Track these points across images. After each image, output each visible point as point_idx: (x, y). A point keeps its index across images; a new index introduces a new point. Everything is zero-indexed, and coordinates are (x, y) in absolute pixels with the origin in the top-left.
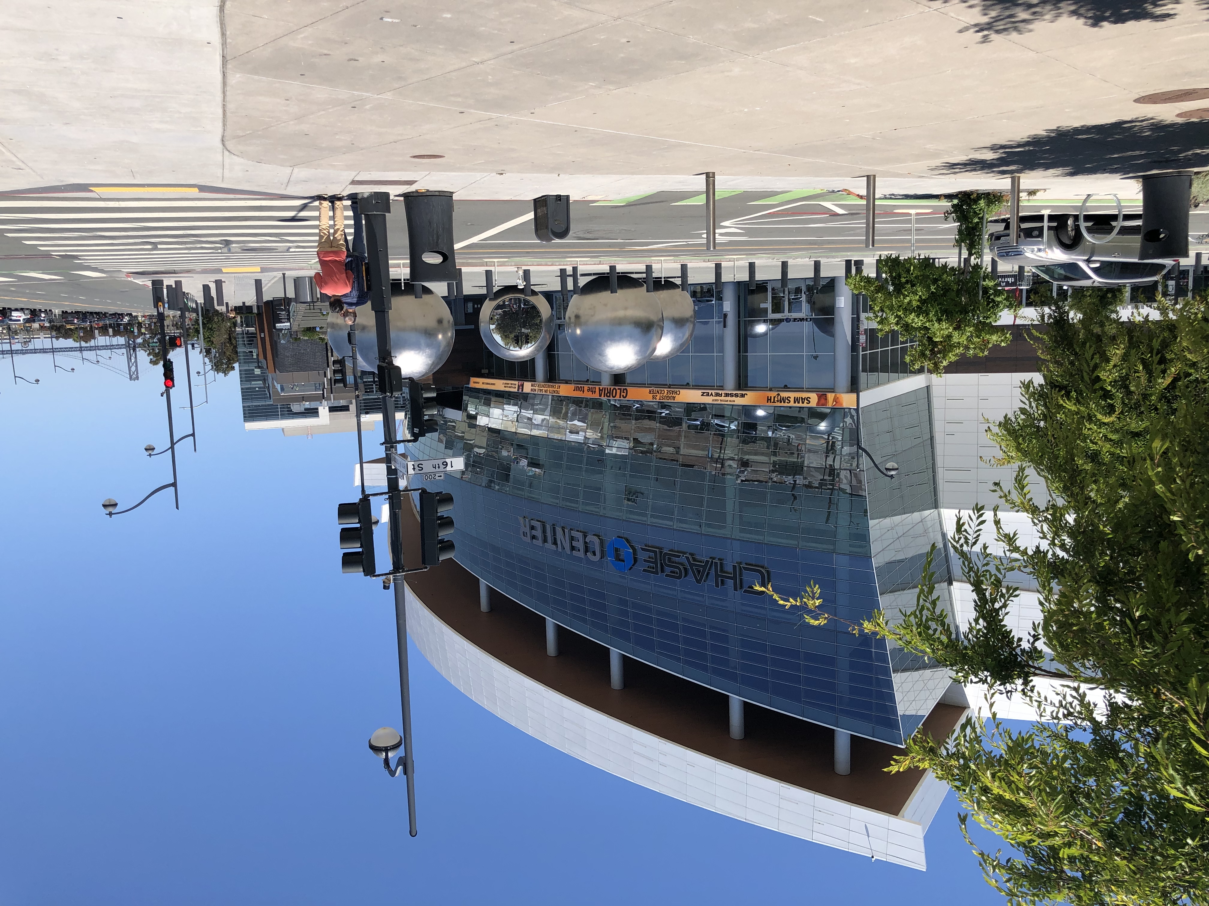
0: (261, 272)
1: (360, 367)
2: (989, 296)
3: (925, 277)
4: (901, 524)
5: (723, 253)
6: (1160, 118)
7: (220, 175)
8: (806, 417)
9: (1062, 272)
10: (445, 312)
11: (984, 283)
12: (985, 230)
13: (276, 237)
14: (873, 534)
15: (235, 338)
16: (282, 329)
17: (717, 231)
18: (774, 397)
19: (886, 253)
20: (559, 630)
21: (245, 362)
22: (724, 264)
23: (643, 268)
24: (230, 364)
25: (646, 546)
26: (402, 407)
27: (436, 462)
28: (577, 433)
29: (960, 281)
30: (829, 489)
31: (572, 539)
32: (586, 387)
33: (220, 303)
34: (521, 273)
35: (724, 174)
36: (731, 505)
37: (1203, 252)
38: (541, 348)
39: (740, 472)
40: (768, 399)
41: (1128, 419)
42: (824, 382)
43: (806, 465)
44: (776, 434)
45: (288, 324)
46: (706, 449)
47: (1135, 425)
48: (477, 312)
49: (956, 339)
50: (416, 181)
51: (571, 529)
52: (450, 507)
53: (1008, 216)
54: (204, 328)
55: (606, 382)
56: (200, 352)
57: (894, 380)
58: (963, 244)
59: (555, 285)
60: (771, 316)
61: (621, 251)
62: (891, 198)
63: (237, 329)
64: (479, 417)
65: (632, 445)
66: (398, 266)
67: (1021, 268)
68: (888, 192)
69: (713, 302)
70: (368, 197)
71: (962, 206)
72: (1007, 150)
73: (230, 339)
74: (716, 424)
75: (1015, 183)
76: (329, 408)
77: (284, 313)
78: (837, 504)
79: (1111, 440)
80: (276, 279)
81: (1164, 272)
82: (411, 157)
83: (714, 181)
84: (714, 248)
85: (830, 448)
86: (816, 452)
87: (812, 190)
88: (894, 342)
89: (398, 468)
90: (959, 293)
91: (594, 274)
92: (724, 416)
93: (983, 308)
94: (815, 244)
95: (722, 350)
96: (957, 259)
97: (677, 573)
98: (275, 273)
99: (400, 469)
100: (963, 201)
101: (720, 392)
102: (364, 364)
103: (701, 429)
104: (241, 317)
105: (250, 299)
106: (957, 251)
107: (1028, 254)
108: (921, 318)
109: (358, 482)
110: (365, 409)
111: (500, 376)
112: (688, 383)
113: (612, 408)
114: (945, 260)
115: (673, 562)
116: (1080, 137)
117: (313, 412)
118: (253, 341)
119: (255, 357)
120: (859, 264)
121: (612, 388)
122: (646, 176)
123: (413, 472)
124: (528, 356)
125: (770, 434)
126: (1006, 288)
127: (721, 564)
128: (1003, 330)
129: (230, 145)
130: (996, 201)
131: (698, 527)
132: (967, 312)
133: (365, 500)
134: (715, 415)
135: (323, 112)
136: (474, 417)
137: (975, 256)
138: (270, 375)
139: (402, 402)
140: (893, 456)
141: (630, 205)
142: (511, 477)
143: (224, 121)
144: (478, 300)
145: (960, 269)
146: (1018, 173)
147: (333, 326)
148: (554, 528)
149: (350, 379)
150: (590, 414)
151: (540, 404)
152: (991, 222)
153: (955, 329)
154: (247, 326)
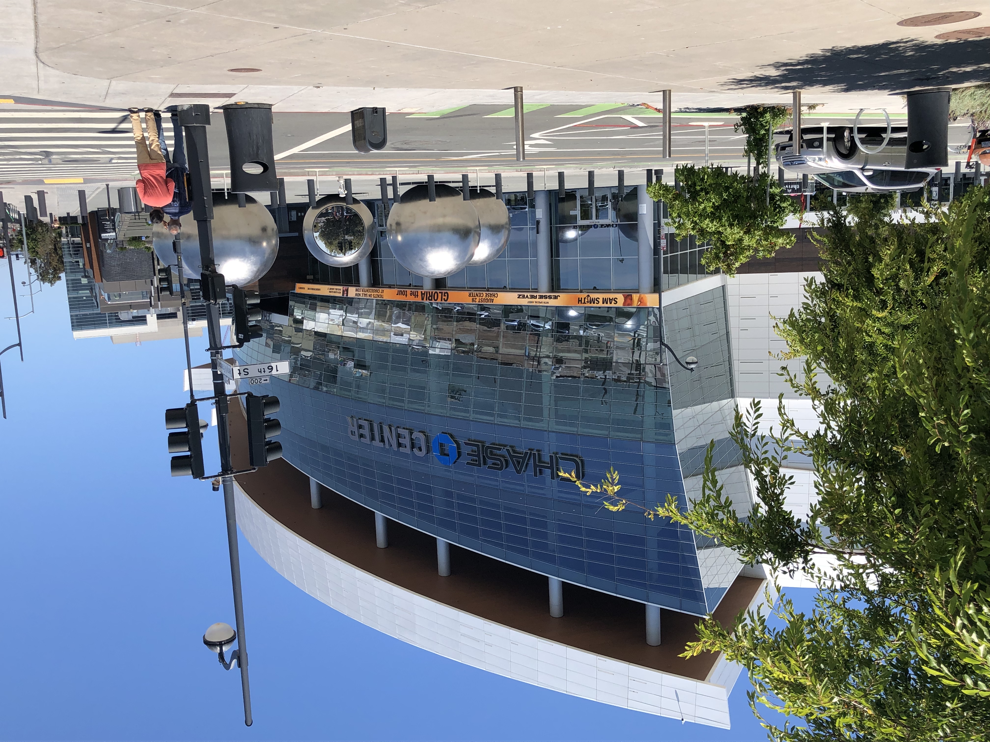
0: (84, 183)
1: (186, 275)
2: (776, 202)
3: (718, 185)
4: (701, 413)
5: (536, 163)
6: (921, 39)
7: (35, 86)
8: (613, 316)
9: (841, 179)
10: (269, 221)
11: (771, 190)
12: (771, 141)
13: (97, 148)
14: (677, 422)
15: (61, 249)
16: (108, 239)
17: (526, 142)
18: (585, 298)
19: (683, 162)
20: (388, 523)
21: (71, 272)
22: (535, 174)
23: (459, 177)
24: (56, 273)
25: (469, 440)
26: (229, 313)
27: (262, 367)
28: (402, 335)
29: (749, 188)
30: (636, 382)
31: (399, 436)
32: (409, 291)
33: (44, 214)
34: (342, 182)
35: (530, 89)
36: (547, 400)
37: (962, 161)
38: (365, 254)
39: (555, 368)
40: (579, 301)
41: (899, 313)
42: (629, 284)
43: (614, 360)
44: (587, 332)
45: (114, 234)
46: (522, 347)
47: (905, 318)
48: (300, 220)
49: (747, 241)
50: (235, 94)
51: (399, 427)
52: (277, 410)
53: (791, 128)
54: (28, 239)
55: (428, 286)
56: (25, 263)
57: (693, 281)
58: (751, 154)
59: (376, 194)
60: (581, 222)
61: (438, 161)
62: (686, 112)
63: (63, 239)
64: (305, 321)
65: (454, 345)
66: (221, 176)
67: (805, 176)
68: (683, 106)
69: (527, 210)
70: (188, 110)
71: (750, 119)
72: (788, 68)
73: (55, 249)
74: (532, 324)
75: (797, 98)
76: (157, 315)
77: (109, 223)
78: (643, 397)
79: (884, 333)
80: (99, 190)
81: (929, 179)
82: (229, 70)
83: (522, 95)
84: (524, 158)
85: (637, 344)
86: (623, 348)
87: (613, 104)
88: (693, 245)
89: (223, 373)
90: (748, 199)
91: (413, 183)
92: (539, 317)
93: (770, 214)
94: (619, 155)
95: (535, 255)
96: (747, 168)
97: (498, 465)
98: (99, 184)
99: (226, 374)
100: (751, 114)
101: (535, 294)
102: (191, 272)
103: (519, 329)
104: (66, 228)
105: (75, 210)
106: (747, 160)
107: (810, 163)
108: (715, 223)
109: (187, 388)
110: (192, 316)
111: (325, 281)
112: (505, 287)
113: (434, 311)
114: (736, 169)
115: (495, 455)
116: (852, 56)
117: (141, 320)
118: (79, 250)
119: (81, 266)
120: (659, 173)
121: (434, 291)
122: (456, 90)
123: (239, 377)
124: (352, 262)
125: (581, 332)
126: (792, 195)
127: (539, 455)
128: (788, 233)
129: (43, 56)
130: (780, 114)
131: (517, 422)
132: (756, 218)
133: (192, 406)
134: (531, 316)
135: (138, 26)
136: (301, 322)
137: (762, 165)
138: (97, 284)
139: (229, 309)
140: (692, 351)
141: (444, 117)
142: (338, 379)
143: (36, 32)
144: (302, 208)
145: (749, 177)
146: (799, 89)
147: (159, 235)
148: (381, 427)
149: (176, 287)
150: (413, 317)
151: (365, 308)
152: (776, 133)
153: (745, 233)
154: (73, 236)
